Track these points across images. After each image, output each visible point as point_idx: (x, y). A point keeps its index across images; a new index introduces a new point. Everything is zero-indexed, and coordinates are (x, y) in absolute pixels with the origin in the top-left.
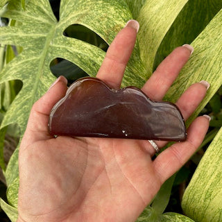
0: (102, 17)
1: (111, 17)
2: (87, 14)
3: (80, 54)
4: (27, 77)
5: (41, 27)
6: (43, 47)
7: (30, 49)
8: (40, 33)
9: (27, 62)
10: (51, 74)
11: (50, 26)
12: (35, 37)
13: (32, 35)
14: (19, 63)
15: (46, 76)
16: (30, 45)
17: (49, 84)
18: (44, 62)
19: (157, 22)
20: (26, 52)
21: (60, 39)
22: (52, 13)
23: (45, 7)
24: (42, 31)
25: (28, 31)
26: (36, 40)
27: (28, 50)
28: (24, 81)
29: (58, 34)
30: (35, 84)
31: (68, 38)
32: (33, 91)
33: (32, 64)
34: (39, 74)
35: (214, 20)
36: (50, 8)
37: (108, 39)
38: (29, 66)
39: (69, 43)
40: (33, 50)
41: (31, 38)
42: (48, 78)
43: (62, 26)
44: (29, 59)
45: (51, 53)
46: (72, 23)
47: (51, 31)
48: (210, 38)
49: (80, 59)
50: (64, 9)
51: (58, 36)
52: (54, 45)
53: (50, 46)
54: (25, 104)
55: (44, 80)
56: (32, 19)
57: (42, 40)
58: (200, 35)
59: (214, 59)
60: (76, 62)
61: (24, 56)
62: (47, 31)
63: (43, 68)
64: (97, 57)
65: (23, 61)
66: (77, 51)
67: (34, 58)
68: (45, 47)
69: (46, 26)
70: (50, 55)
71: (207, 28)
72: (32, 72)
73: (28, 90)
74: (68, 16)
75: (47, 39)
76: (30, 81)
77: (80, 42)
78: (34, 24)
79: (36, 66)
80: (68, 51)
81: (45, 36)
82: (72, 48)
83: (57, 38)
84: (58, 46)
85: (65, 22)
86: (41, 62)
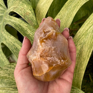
0: (22, 9)
1: (25, 9)
2: (16, 7)
3: (15, 22)
6: (2, 19)
10: (5, 30)
17: (5, 34)
22: (5, 6)
23: (2, 3)
24: (1, 13)
29: (7, 14)
31: (11, 16)
34: (1, 30)
35: (63, 8)
36: (4, 4)
37: (24, 18)
39: (11, 18)
42: (4, 32)
45: (5, 22)
46: (11, 11)
47: (5, 13)
48: (62, 15)
49: (15, 24)
50: (9, 4)
51: (7, 15)
53: (5, 19)
55: (3, 33)
58: (59, 14)
59: (64, 22)
60: (13, 25)
62: (3, 13)
63: (2, 28)
68: (3, 20)
70: (5, 23)
71: (61, 11)
74: (10, 7)
75: (4, 16)
77: (15, 18)
80: (11, 21)
81: (2, 15)
82: (12, 20)
83: (7, 16)
84: (7, 19)
85: (9, 10)
86: (2, 26)
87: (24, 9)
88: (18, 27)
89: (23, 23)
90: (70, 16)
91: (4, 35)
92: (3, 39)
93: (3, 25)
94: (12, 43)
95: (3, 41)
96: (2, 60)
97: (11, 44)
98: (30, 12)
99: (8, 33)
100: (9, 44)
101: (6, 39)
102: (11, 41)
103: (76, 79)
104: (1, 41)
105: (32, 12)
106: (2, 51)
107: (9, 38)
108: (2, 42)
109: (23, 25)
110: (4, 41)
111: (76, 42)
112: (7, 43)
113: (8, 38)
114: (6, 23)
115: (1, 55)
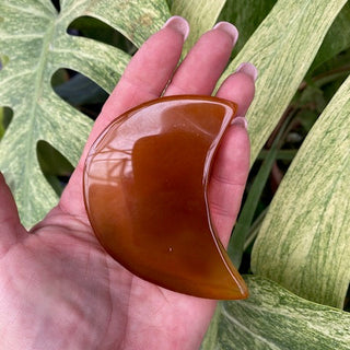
3: (92, 60)
4: (19, 102)
5: (34, 24)
6: (40, 53)
7: (19, 58)
8: (33, 32)
9: (17, 79)
10: (53, 93)
11: (47, 22)
12: (26, 40)
13: (20, 36)
14: (5, 80)
15: (47, 97)
16: (20, 53)
18: (43, 77)
19: (202, 6)
20: (14, 64)
21: (63, 41)
22: (49, 1)
24: (36, 30)
25: (13, 30)
26: (27, 44)
27: (17, 60)
28: (14, 109)
29: (60, 32)
30: (32, 112)
31: (74, 38)
32: (29, 121)
33: (25, 82)
34: (35, 95)
37: (133, 37)
38: (20, 85)
39: (76, 45)
40: (24, 59)
41: (20, 41)
42: (50, 100)
43: (64, 20)
44: (19, 74)
45: (52, 62)
46: (79, 14)
47: (49, 29)
49: (92, 68)
51: (58, 35)
52: (55, 50)
53: (49, 52)
54: (19, 142)
55: (43, 104)
56: (18, 12)
57: (36, 43)
58: (265, 21)
59: (286, 54)
60: (85, 72)
61: (11, 70)
62: (44, 29)
63: (41, 86)
64: (116, 63)
65: (11, 78)
66: (87, 55)
67: (27, 71)
68: (42, 54)
69: (41, 22)
70: (50, 65)
71: (274, 10)
72: (26, 94)
73: (22, 121)
74: (71, 4)
75: (45, 41)
76: (24, 107)
77: (92, 42)
78: (22, 19)
79: (32, 84)
80: (75, 57)
81: (41, 36)
82: (80, 52)
83: (59, 39)
84: (60, 51)
85: (68, 13)
86: (38, 78)
87: (132, 5)
88: (106, 79)
89: (124, 63)
90: (311, 28)
91: (50, 110)
92: (44, 126)
93: (43, 73)
94: (78, 140)
95: (44, 134)
96: (41, 208)
97: (77, 144)
98: (155, 14)
99: (63, 103)
100: (69, 145)
101: (55, 127)
102: (76, 134)
103: (325, 273)
104: (37, 135)
105: (162, 15)
106: (40, 172)
107: (67, 122)
108: (41, 138)
109: (122, 68)
110: (49, 134)
111: (334, 126)
112: (60, 140)
113: (64, 123)
114: (58, 67)
115: (39, 186)
